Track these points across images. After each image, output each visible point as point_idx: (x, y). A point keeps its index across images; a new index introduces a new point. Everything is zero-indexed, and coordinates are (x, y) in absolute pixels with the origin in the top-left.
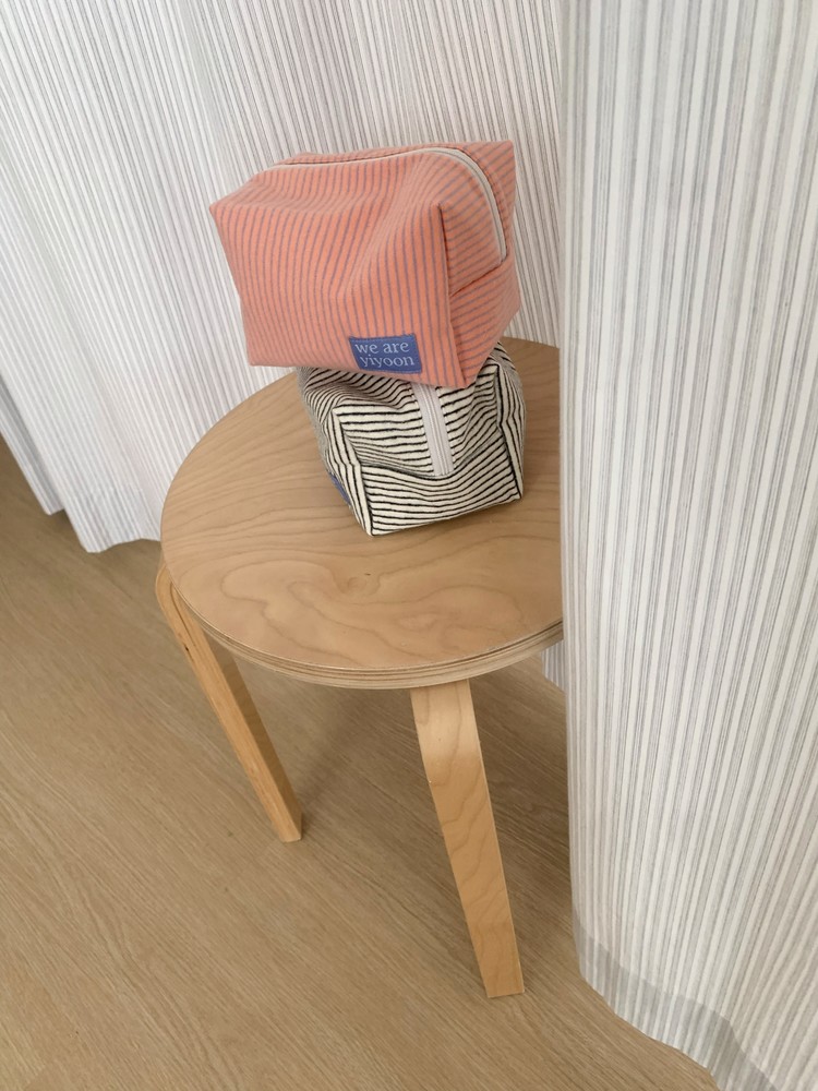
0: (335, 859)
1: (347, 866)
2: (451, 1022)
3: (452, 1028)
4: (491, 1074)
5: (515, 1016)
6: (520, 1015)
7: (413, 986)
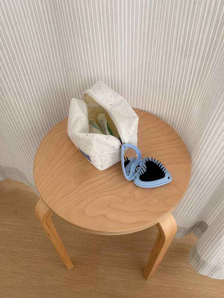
0: (119, 262)
1: (123, 262)
2: (176, 283)
3: (177, 284)
4: (192, 288)
5: (188, 271)
6: (188, 270)
7: (162, 281)
